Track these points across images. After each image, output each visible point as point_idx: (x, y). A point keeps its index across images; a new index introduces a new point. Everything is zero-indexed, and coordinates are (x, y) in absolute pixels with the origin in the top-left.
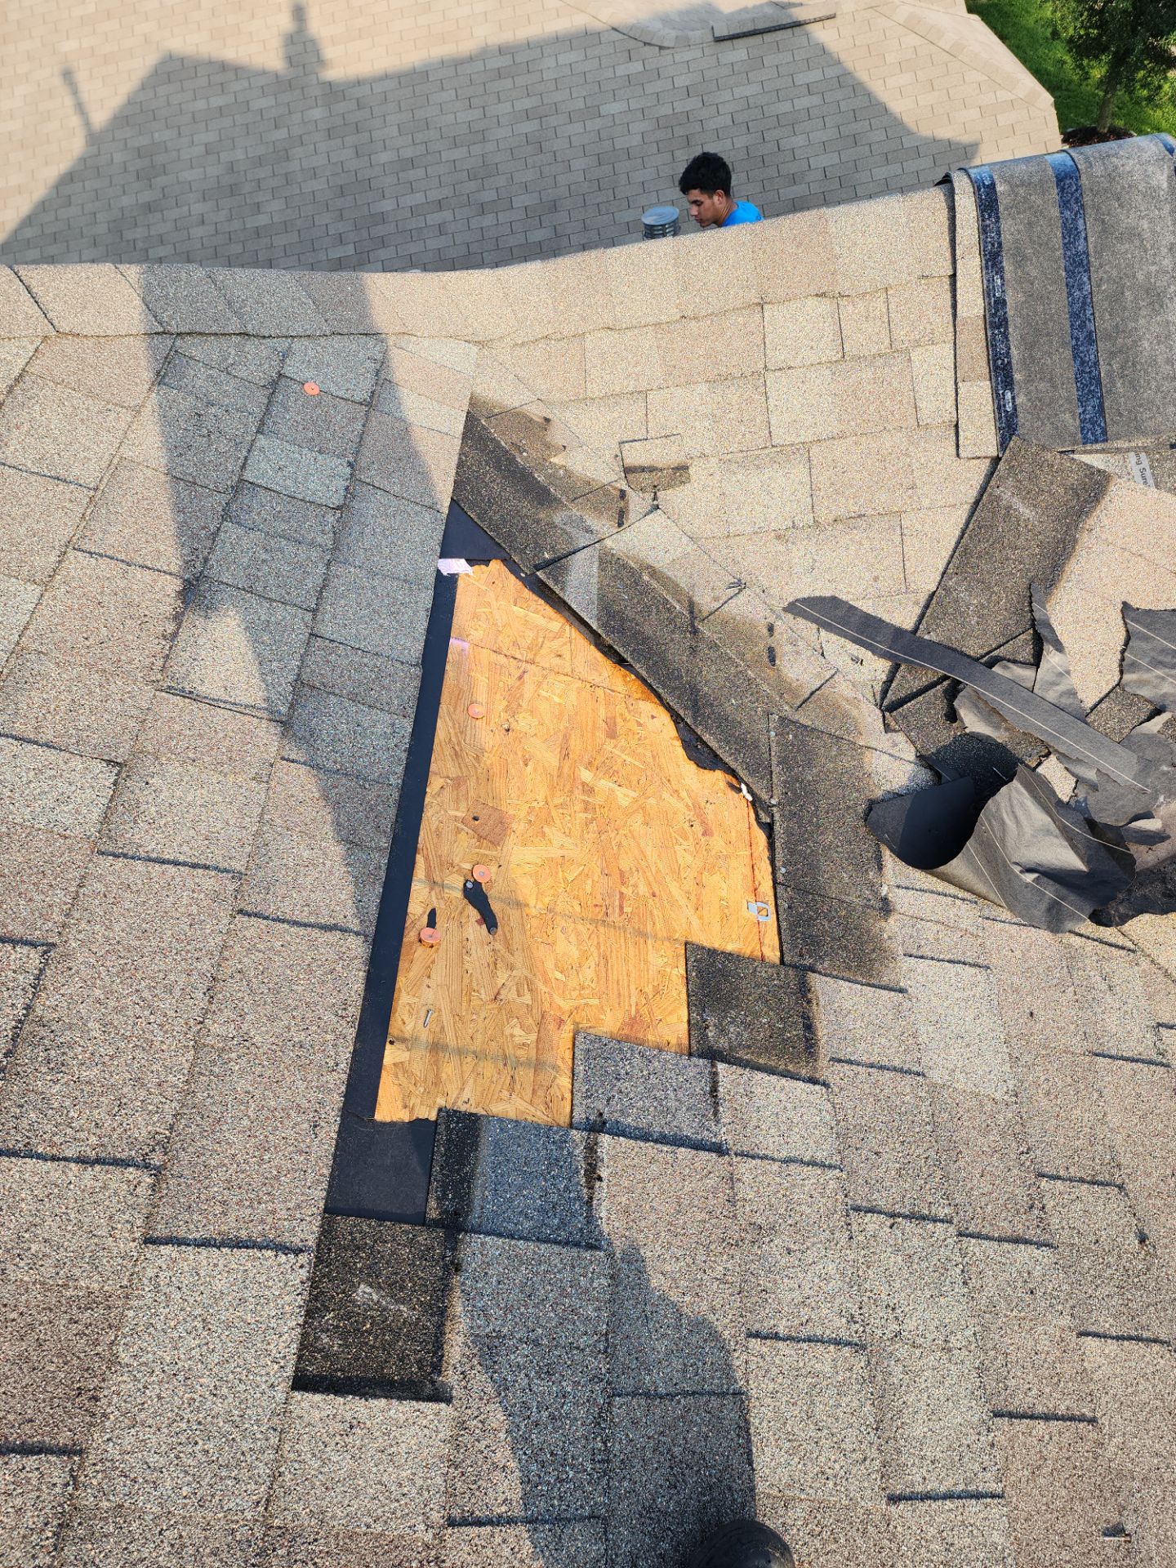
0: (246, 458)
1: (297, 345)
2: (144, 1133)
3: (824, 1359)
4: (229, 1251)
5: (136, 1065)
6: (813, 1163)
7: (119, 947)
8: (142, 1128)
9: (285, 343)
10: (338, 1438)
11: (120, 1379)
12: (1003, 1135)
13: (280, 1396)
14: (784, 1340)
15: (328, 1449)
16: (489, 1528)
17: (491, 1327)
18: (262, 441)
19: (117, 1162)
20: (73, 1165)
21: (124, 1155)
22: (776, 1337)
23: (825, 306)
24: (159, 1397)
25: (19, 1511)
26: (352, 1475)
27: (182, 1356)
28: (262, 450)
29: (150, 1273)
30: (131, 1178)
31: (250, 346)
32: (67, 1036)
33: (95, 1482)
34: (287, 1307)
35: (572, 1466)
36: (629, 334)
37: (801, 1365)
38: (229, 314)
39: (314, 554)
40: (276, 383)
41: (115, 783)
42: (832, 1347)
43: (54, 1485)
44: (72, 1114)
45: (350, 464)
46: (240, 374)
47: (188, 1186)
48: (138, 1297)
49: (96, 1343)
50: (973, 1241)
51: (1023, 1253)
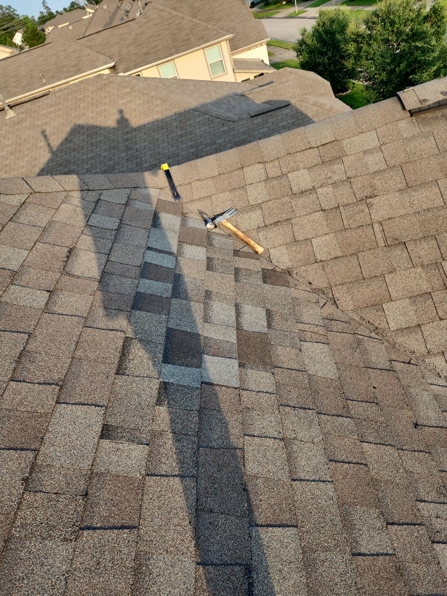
0: (88, 219)
1: (104, 192)
2: (57, 377)
3: (270, 442)
4: (81, 406)
5: (55, 362)
6: (267, 392)
7: (50, 335)
8: (56, 377)
9: (101, 191)
10: (113, 452)
11: (49, 435)
12: (335, 389)
13: (96, 441)
14: (256, 437)
15: (111, 455)
16: (160, 477)
17: (161, 428)
18: (93, 215)
19: (49, 384)
20: (36, 385)
21: (52, 382)
22: (254, 436)
23: (261, 166)
24: (61, 440)
25: (20, 464)
26: (118, 461)
27: (68, 430)
28: (93, 217)
29: (58, 410)
30: (53, 387)
31: (90, 193)
32: (35, 355)
33: (41, 459)
34: (98, 420)
35: (186, 464)
36: (205, 181)
37: (262, 443)
38: (84, 185)
39: (109, 241)
40: (98, 201)
41: (49, 296)
42: (272, 439)
43: (30, 458)
44: (36, 373)
45: (120, 219)
46: (87, 200)
47: (70, 391)
48: (55, 416)
49: (43, 426)
50: (323, 415)
51: (340, 419)
